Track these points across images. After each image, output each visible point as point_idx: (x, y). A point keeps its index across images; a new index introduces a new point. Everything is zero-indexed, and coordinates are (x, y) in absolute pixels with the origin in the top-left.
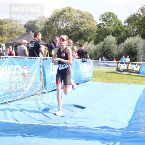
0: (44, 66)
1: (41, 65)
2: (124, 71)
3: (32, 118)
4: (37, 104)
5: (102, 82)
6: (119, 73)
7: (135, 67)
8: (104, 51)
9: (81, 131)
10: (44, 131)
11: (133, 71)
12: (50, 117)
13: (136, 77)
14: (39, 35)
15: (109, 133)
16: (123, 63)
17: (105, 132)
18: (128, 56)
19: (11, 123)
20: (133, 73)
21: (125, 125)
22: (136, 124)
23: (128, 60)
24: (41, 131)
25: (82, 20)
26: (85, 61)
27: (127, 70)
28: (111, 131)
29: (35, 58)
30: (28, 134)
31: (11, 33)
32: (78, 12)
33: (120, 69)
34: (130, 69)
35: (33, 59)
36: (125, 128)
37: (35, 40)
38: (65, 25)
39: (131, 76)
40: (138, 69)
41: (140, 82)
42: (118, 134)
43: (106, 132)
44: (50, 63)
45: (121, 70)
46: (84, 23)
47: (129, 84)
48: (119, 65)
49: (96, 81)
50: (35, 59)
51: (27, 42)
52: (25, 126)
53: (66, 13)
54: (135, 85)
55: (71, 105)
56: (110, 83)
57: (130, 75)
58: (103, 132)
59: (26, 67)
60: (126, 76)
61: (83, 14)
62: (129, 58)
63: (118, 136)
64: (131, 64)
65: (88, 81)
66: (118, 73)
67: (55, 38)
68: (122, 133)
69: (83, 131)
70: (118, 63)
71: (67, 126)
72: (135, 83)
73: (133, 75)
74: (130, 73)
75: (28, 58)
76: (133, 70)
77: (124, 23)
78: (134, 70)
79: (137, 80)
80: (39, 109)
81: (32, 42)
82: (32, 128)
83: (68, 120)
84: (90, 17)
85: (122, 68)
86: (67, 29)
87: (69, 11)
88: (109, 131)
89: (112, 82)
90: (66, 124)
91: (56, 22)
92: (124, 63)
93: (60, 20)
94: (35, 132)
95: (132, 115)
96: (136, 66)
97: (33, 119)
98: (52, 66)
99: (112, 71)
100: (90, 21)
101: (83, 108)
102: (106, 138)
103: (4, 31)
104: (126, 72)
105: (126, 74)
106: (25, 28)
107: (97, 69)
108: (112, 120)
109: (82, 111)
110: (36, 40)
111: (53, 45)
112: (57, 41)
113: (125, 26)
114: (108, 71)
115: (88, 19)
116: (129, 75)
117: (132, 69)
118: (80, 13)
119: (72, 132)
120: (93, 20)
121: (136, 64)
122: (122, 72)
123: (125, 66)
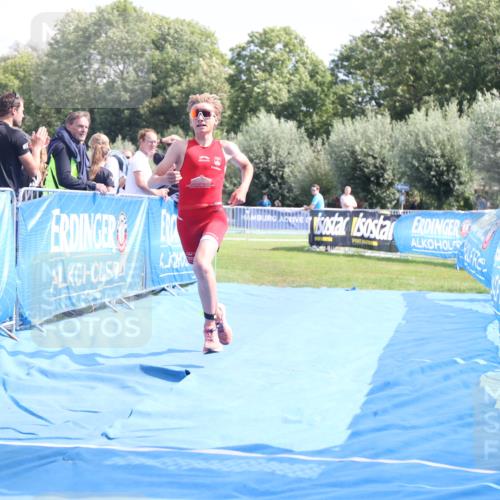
2: (338, 241)
5: (255, 283)
6: (320, 253)
7: (376, 225)
9: (164, 463)
10: (14, 470)
11: (369, 243)
12: (44, 416)
13: (384, 263)
15: (275, 466)
16: (331, 214)
17: (258, 463)
18: (349, 189)
20: (371, 248)
21: (338, 436)
24: (8, 466)
27: (345, 241)
28: (281, 461)
33: (321, 235)
34: (359, 234)
36: (337, 449)
39: (364, 260)
40: (387, 235)
41: (397, 281)
42: (307, 471)
43: (260, 464)
45: (325, 239)
47: (354, 289)
48: (317, 220)
49: (229, 280)
54: (377, 291)
55: (129, 369)
56: (284, 287)
57: (360, 256)
58: (250, 466)
60: (344, 260)
62: (352, 193)
63: (310, 479)
66: (316, 252)
68: (323, 467)
69: (170, 465)
70: (314, 213)
71: (114, 446)
72: (377, 284)
73: (369, 258)
74: (361, 251)
76: (369, 239)
77: (335, 64)
78: (374, 239)
79: (385, 273)
80: (4, 385)
83: (118, 424)
85: (328, 233)
88: (274, 459)
89: (293, 282)
90: (109, 438)
92: (337, 214)
95: (363, 399)
96: (381, 221)
98: (58, 219)
99: (291, 245)
101: (176, 376)
102: (266, 487)
104: (344, 246)
105: (344, 255)
107: (238, 239)
108: (286, 421)
109: (172, 389)
114: (279, 245)
116: (355, 259)
117: (366, 235)
122: (329, 247)
123: (338, 226)
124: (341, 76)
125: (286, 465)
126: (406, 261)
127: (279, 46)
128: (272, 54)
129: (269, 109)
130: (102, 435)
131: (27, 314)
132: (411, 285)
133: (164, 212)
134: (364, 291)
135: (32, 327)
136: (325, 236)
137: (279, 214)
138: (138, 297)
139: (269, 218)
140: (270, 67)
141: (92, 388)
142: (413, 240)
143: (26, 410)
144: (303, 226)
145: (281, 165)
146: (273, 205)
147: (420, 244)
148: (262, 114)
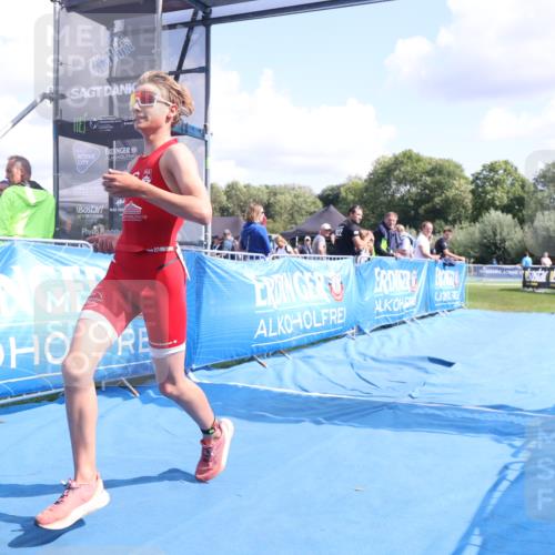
2: (540, 285)
4: (348, 356)
5: (491, 309)
6: (530, 292)
9: (446, 414)
12: (376, 384)
14: (354, 212)
15: (512, 419)
17: (502, 416)
18: (546, 254)
19: (291, 395)
23: (547, 261)
24: (358, 411)
26: (451, 265)
27: (546, 285)
28: (517, 415)
30: (325, 419)
31: (292, 215)
33: (530, 282)
36: (550, 409)
43: (504, 416)
45: (533, 284)
47: (553, 314)
48: (527, 273)
49: (476, 308)
52: (321, 401)
55: (422, 359)
56: (509, 312)
58: (498, 418)
60: (544, 297)
62: (549, 257)
65: (458, 308)
66: (527, 292)
69: (449, 414)
71: (415, 402)
80: (352, 365)
82: (336, 405)
83: (417, 390)
85: (535, 281)
88: (512, 414)
89: (514, 309)
90: (412, 398)
92: (540, 269)
94: (343, 415)
98: (379, 273)
101: (450, 364)
102: (507, 431)
103: (277, 208)
104: (544, 288)
105: (546, 293)
107: (478, 284)
108: (517, 392)
109: (447, 371)
111: (384, 230)
114: (503, 287)
119: (426, 415)
122: (535, 289)
123: (542, 276)
124: (540, 187)
125: (520, 418)
127: (501, 172)
128: (496, 176)
129: (496, 208)
130: (409, 395)
131: (362, 326)
133: (437, 268)
135: (364, 333)
136: (533, 282)
137: (503, 269)
138: (423, 317)
139: (496, 272)
140: (496, 184)
143: (364, 380)
144: (518, 276)
145: (503, 241)
146: (498, 263)
148: (492, 211)
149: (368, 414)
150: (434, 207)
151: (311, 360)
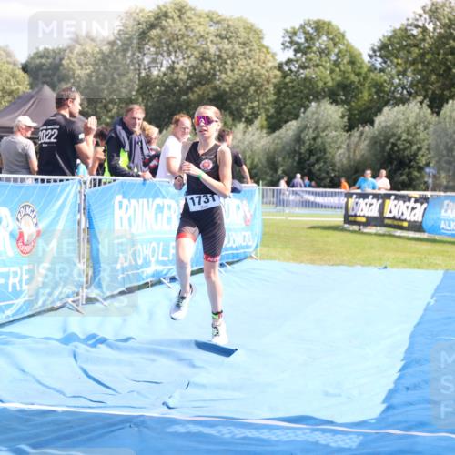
0: (93, 208)
1: (80, 205)
2: (370, 221)
3: (50, 388)
5: (293, 260)
6: (354, 232)
7: (407, 207)
8: (300, 154)
9: (219, 432)
11: (400, 223)
13: (413, 243)
14: (74, 99)
16: (365, 196)
17: (303, 434)
18: (384, 172)
20: (401, 228)
21: (374, 409)
22: (412, 407)
23: (383, 184)
24: (82, 433)
25: (226, 45)
27: (379, 221)
28: (324, 431)
29: (61, 181)
32: (211, 20)
33: (355, 216)
34: (391, 215)
35: (52, 184)
36: (373, 421)
37: (59, 118)
38: (166, 64)
39: (395, 240)
40: (417, 216)
41: (426, 261)
42: (347, 441)
43: (304, 434)
44: (112, 198)
45: (359, 219)
46: (232, 57)
47: (385, 267)
48: (352, 201)
49: (272, 258)
50: (58, 183)
51: (34, 125)
52: (23, 416)
53: (170, 21)
54: (408, 270)
55: (185, 344)
56: (321, 265)
57: (391, 235)
58: (296, 436)
59: (29, 211)
60: (376, 239)
61: (229, 26)
63: (350, 449)
64: (393, 197)
65: (245, 258)
66: (350, 231)
67: (131, 110)
68: (361, 437)
69: (226, 433)
70: (349, 196)
71: (173, 414)
72: (406, 263)
73: (399, 237)
74: (392, 231)
75: (36, 180)
76: (400, 220)
77: (371, 56)
78: (405, 220)
79: (414, 252)
80: (75, 356)
81: (48, 123)
82: (49, 423)
83: (177, 395)
84: (251, 36)
85: (362, 214)
86: (175, 76)
87: (180, 17)
88: (318, 430)
89: (330, 260)
90: (169, 408)
91: (133, 54)
92: (371, 197)
93: (147, 46)
94: (59, 439)
95: (395, 375)
96: (412, 204)
97: (52, 391)
98: (121, 207)
99: (327, 224)
100: (251, 50)
101: (227, 352)
104: (376, 226)
105: (376, 234)
106: (26, 76)
107: (278, 218)
108: (327, 394)
109: (223, 362)
110: (64, 116)
111: (123, 135)
112: (135, 119)
113: (372, 69)
114: (315, 224)
115: (244, 44)
116: (386, 238)
117: (397, 217)
118: (218, 22)
119: (189, 435)
120: (263, 46)
121: (409, 199)
122: (362, 227)
123: (372, 207)
125: (328, 434)
126: (434, 241)
130: (163, 404)
132: (439, 264)
134: (395, 270)
135: (96, 302)
136: (360, 216)
141: (153, 361)
142: (443, 222)
144: (341, 208)
147: (450, 226)
149: (101, 436)
150: (215, 86)
151: (9, 348)
